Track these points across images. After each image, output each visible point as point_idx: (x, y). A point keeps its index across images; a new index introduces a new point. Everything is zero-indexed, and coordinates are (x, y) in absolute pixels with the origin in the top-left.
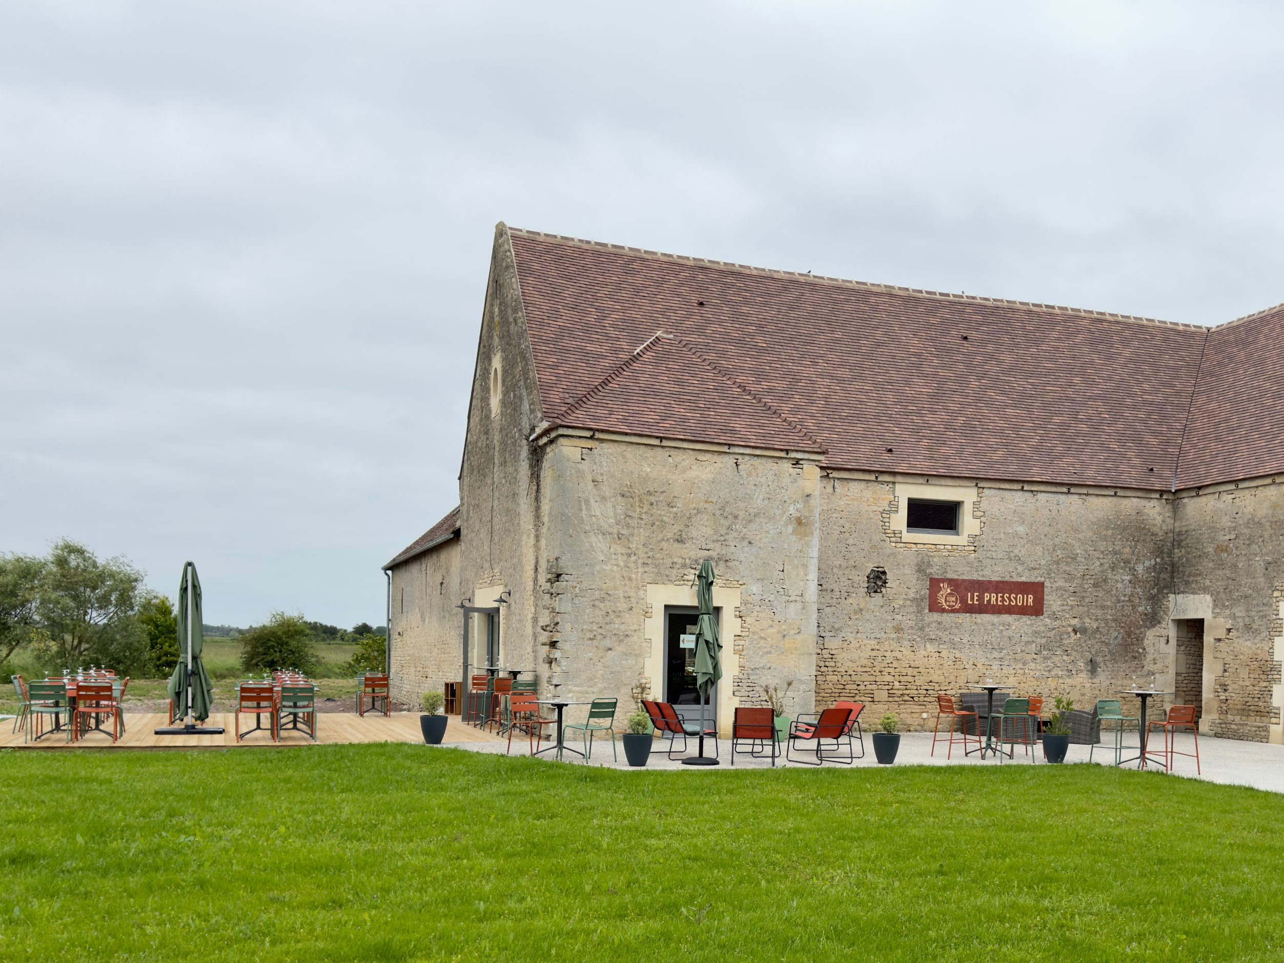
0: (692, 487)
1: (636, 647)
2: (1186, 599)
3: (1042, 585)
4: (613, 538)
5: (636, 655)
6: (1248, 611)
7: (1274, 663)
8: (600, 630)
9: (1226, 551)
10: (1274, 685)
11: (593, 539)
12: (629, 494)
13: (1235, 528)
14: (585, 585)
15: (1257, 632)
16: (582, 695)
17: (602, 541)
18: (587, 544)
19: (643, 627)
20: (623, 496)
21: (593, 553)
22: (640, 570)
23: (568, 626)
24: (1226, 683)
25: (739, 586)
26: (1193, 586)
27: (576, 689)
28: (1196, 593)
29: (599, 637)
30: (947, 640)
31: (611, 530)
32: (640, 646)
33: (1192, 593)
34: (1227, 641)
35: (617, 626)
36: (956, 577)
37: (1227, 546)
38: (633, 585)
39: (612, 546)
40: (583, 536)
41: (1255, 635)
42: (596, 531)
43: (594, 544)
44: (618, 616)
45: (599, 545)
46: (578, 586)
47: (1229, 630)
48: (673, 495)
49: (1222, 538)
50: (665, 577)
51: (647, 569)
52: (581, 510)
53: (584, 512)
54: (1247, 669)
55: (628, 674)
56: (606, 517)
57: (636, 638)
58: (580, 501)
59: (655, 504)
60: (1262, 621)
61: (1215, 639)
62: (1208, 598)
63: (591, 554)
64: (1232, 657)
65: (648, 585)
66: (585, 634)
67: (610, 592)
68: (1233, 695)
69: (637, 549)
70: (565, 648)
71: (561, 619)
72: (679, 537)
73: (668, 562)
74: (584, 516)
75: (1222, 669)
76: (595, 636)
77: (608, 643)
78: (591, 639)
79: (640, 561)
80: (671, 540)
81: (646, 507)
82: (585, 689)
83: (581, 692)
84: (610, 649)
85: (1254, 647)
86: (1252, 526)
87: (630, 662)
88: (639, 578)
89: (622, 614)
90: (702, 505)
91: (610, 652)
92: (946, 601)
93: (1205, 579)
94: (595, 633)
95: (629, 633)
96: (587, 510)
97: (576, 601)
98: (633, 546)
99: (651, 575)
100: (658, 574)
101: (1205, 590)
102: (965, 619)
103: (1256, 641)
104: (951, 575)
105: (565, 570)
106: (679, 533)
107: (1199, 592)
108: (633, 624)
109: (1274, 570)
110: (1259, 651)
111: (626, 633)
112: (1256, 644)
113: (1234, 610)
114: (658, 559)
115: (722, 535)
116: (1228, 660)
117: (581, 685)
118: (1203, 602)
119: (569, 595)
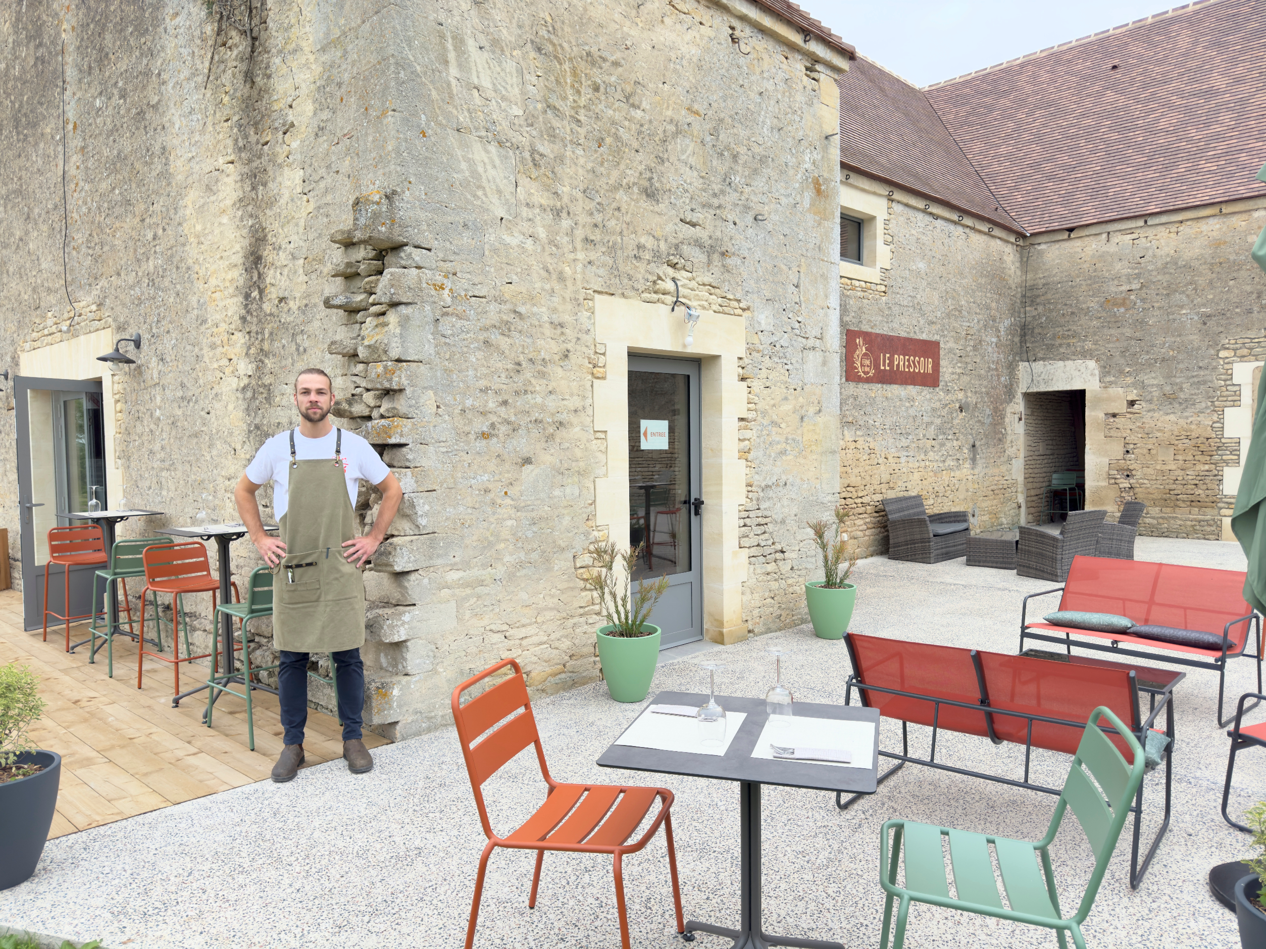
0: (666, 68)
1: (578, 453)
2: (1049, 367)
3: (937, 344)
4: (523, 160)
5: (579, 473)
6: (1169, 377)
7: (1223, 440)
8: (502, 411)
9: (1123, 304)
10: (1225, 469)
11: (478, 153)
12: (551, 48)
13: (1138, 276)
14: (462, 284)
15: (1188, 403)
16: (468, 591)
17: (497, 162)
18: (464, 165)
19: (589, 401)
20: (539, 50)
21: (480, 193)
22: (581, 255)
23: (428, 400)
24: (1131, 467)
25: (739, 311)
26: (1062, 350)
27: (453, 576)
28: (1068, 359)
29: (503, 429)
30: (862, 423)
31: (517, 138)
32: (586, 449)
33: (1060, 360)
34: (1128, 416)
35: (539, 400)
36: (870, 330)
37: (1124, 299)
38: (568, 294)
39: (520, 183)
40: (452, 139)
41: (1184, 406)
42: (483, 133)
43: (480, 169)
44: (542, 375)
45: (492, 172)
46: (448, 284)
47: (1132, 403)
48: (633, 77)
49: (1113, 289)
50: (626, 281)
51: (593, 256)
52: (446, 62)
53: (454, 71)
54: (1172, 449)
55: (566, 521)
56: (503, 98)
57: (577, 429)
58: (442, 37)
59: (602, 89)
60: (1198, 389)
61: (1106, 414)
62: (1092, 364)
63: (475, 196)
64: (1140, 436)
65: (597, 296)
66: (470, 421)
67: (522, 309)
68: (1146, 481)
69: (573, 199)
70: (424, 462)
71: (409, 377)
72: (647, 184)
73: (630, 241)
74: (454, 82)
75: (1123, 450)
76: (493, 426)
77: (522, 444)
78: (484, 436)
79: (580, 233)
80: (636, 189)
81: (587, 93)
82: (476, 573)
83: (467, 585)
84: (527, 461)
85: (1182, 422)
86: (1173, 271)
87: (568, 490)
88: (579, 276)
89: (549, 369)
90: (683, 116)
91: (528, 468)
92: (862, 365)
93: (1084, 341)
94: (493, 418)
95: (563, 417)
96: (460, 66)
97: (446, 326)
98: (565, 190)
99: (601, 272)
100: (614, 271)
101: (1085, 354)
102: (877, 390)
103: (1185, 414)
104: (866, 328)
105: (412, 235)
106: (648, 175)
107: (1073, 357)
108: (572, 395)
109: (1218, 325)
110: (1193, 427)
111: (559, 417)
112: (1187, 418)
113: (1141, 377)
114: (613, 233)
115: (715, 195)
116: (1132, 438)
117: (466, 565)
118: (1083, 370)
119: (428, 308)
